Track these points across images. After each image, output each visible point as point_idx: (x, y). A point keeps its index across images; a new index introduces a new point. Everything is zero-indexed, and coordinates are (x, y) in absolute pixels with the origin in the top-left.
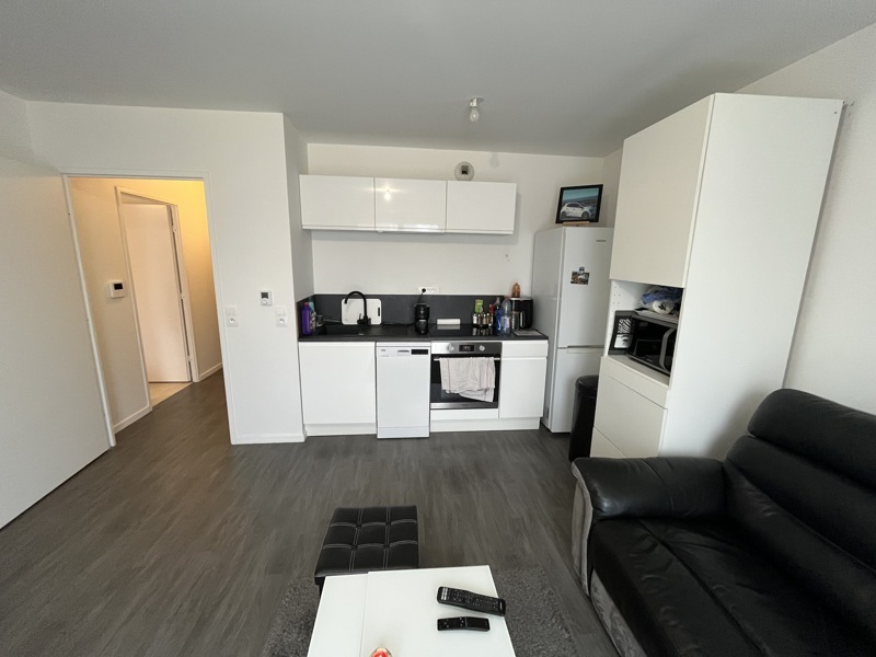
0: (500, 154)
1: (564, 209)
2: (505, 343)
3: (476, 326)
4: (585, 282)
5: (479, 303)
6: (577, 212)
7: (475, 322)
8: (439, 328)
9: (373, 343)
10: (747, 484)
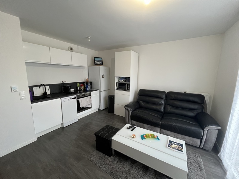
0: (79, 47)
1: (96, 62)
2: (91, 92)
3: (79, 90)
4: (104, 77)
5: (78, 84)
6: (99, 63)
7: (79, 89)
8: (72, 92)
9: (60, 99)
10: (141, 102)
